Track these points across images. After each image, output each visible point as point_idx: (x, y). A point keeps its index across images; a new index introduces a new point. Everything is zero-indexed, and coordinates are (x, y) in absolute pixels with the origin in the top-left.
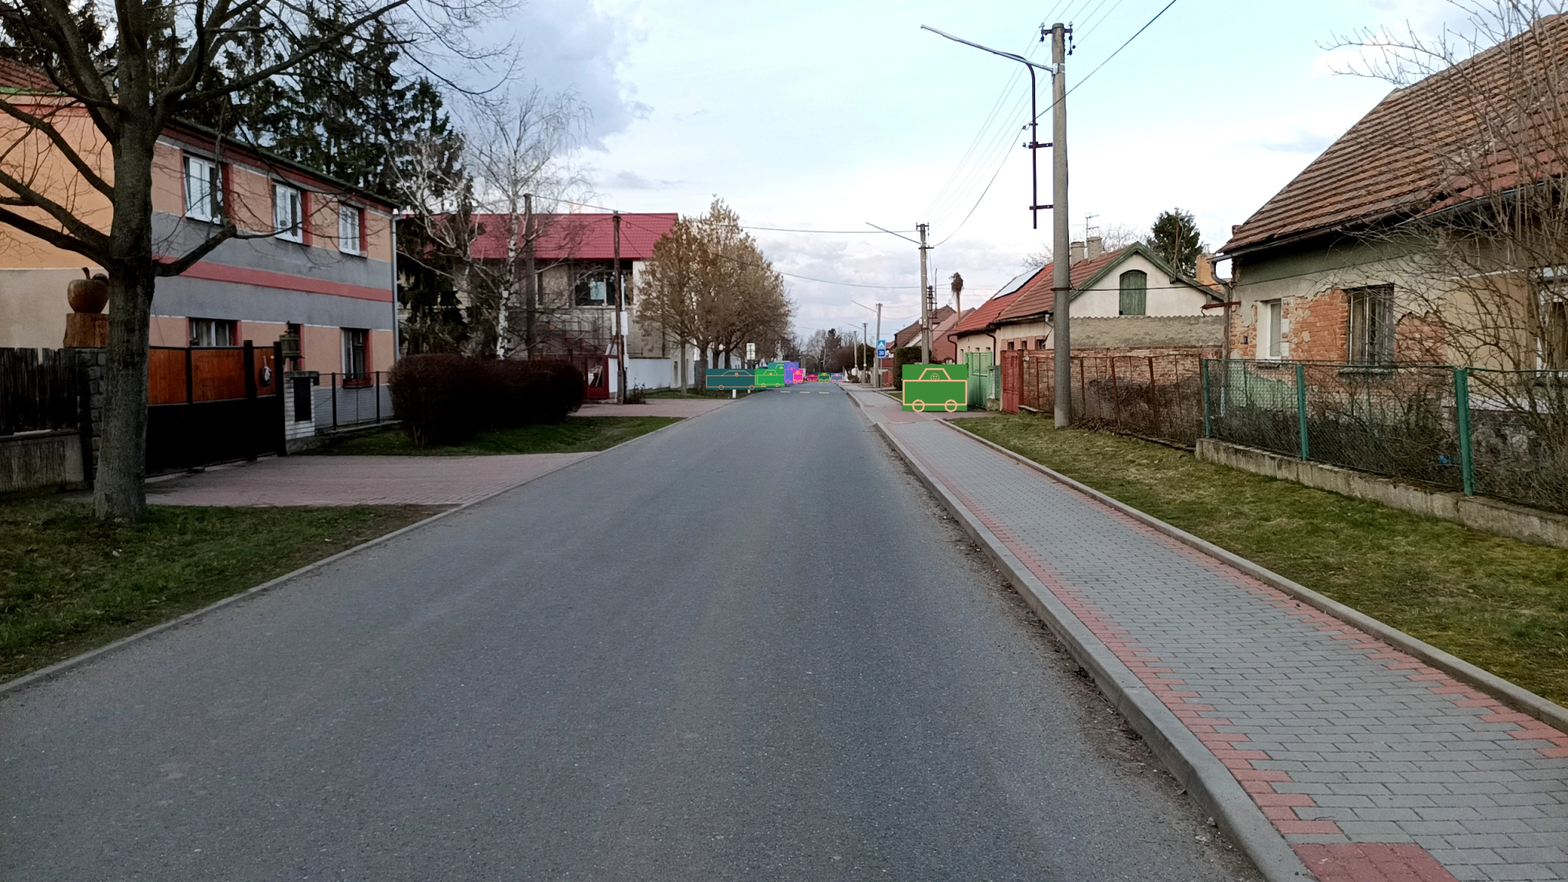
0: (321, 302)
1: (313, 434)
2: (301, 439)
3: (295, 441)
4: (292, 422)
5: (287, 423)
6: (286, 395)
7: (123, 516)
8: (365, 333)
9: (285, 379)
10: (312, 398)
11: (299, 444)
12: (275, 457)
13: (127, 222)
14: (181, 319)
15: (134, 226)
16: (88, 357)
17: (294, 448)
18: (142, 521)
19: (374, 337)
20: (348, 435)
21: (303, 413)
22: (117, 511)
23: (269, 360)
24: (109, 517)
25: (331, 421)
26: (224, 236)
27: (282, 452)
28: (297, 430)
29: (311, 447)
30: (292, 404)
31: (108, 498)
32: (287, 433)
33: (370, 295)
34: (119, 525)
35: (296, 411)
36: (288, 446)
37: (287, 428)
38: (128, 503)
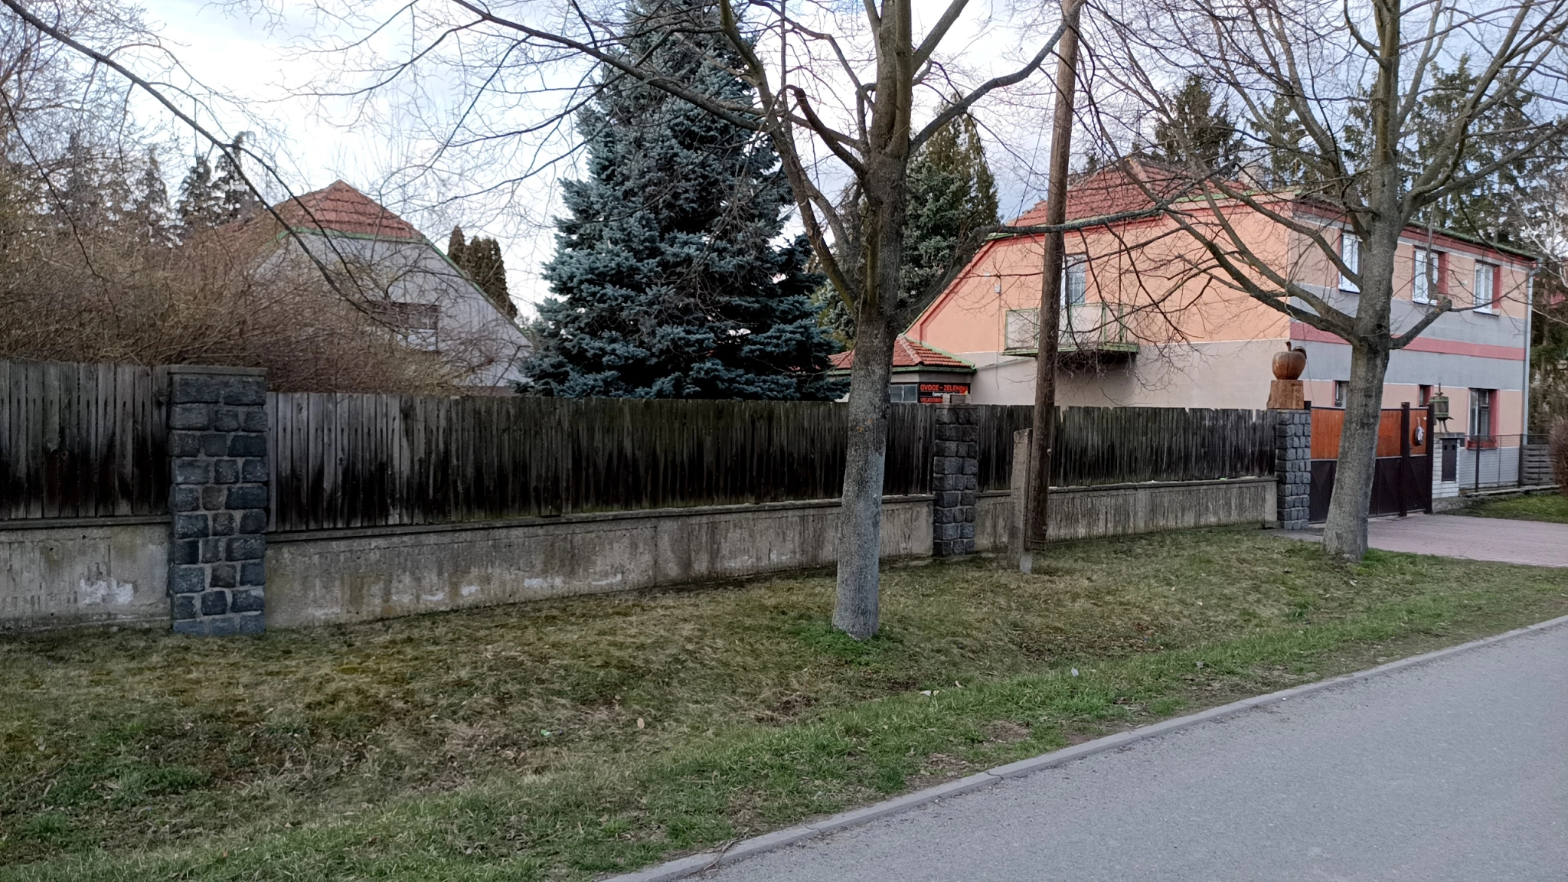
0: (1451, 361)
1: (1457, 494)
2: (1445, 499)
3: (1440, 500)
4: (1439, 482)
5: (1434, 482)
6: (1435, 455)
7: (1351, 553)
8: (1492, 392)
9: (1435, 439)
10: (1458, 459)
11: (1444, 504)
12: (1421, 514)
13: (1373, 306)
14: (1330, 383)
15: (1378, 308)
16: (1287, 416)
17: (1439, 506)
18: (1367, 559)
19: (1501, 397)
20: (1490, 498)
21: (1449, 474)
22: (1345, 548)
23: (1422, 420)
24: (1339, 553)
25: (1473, 481)
26: (1442, 311)
27: (1428, 510)
28: (1443, 490)
29: (1455, 507)
30: (1440, 464)
31: (1339, 536)
32: (1434, 492)
33: (1501, 354)
34: (1348, 560)
35: (1443, 471)
36: (1434, 504)
37: (1434, 487)
38: (1356, 542)
